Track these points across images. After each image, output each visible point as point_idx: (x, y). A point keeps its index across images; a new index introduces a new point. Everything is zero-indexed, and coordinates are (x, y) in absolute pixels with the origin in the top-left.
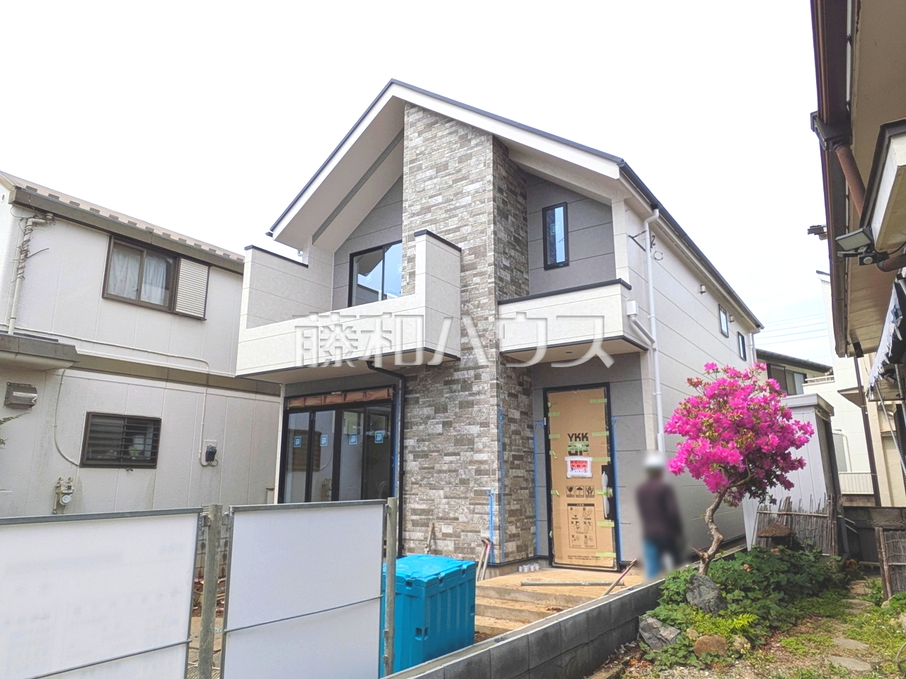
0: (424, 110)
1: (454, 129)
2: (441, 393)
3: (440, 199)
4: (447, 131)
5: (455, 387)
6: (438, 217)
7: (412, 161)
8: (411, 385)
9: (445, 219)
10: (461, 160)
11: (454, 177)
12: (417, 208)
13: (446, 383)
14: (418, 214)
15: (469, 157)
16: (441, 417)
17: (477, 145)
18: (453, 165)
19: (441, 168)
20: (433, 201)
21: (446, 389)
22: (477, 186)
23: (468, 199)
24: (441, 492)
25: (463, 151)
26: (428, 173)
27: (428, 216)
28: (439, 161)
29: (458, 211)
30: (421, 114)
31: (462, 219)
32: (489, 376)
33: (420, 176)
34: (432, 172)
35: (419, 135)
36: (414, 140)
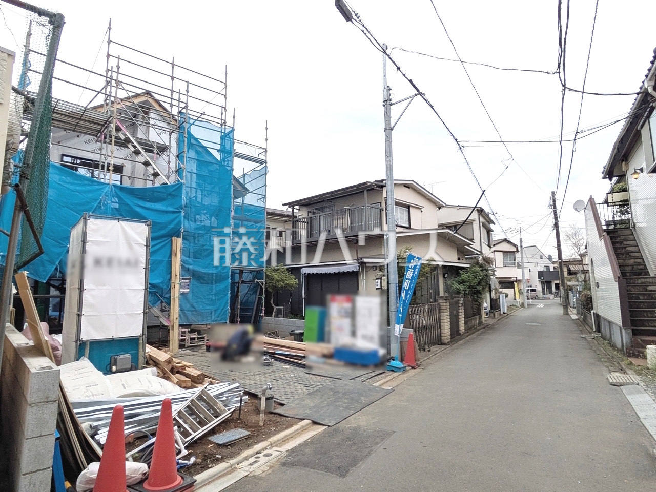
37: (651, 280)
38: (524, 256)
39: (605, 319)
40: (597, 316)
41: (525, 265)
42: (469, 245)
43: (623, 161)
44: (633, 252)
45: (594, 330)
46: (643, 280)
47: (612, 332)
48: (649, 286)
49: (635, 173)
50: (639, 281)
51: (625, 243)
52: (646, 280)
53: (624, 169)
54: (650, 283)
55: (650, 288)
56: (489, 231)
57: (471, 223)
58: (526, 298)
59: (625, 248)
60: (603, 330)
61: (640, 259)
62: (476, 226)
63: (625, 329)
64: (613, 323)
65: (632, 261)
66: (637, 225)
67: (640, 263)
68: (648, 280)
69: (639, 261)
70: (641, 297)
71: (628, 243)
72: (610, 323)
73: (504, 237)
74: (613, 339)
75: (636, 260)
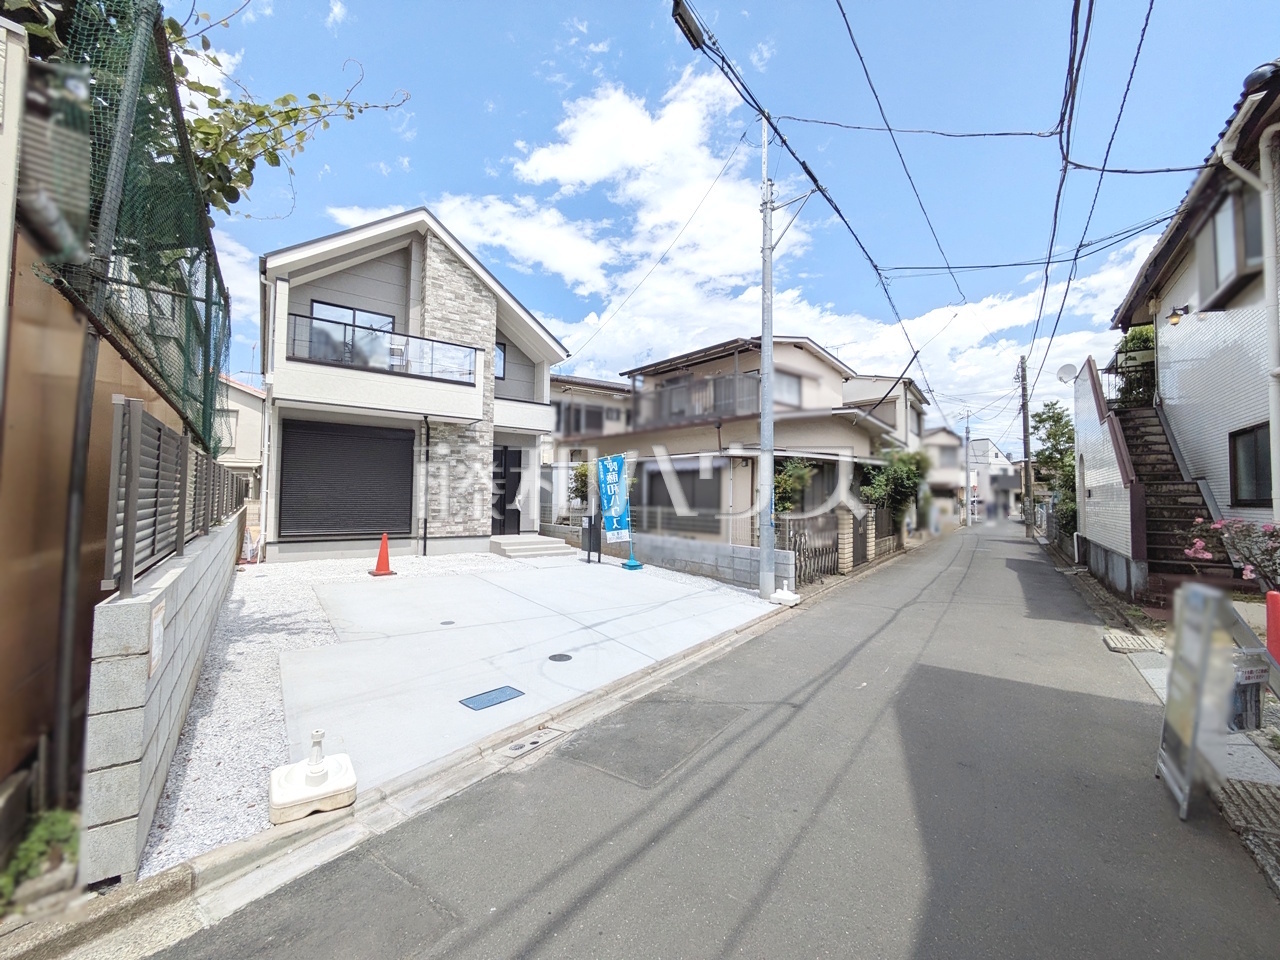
0: (446, 247)
1: (469, 275)
2: (456, 442)
3: (457, 318)
4: (464, 274)
5: (466, 440)
6: (456, 330)
7: (433, 278)
8: (432, 433)
9: (461, 333)
10: (474, 299)
11: (470, 308)
12: (439, 315)
13: (459, 437)
14: (439, 319)
15: (480, 301)
16: (455, 456)
17: (486, 296)
18: (468, 301)
19: (459, 297)
20: (452, 316)
21: (460, 440)
22: (485, 323)
23: (479, 328)
24: (455, 500)
25: (476, 295)
26: (449, 295)
27: (448, 325)
28: (457, 291)
29: (471, 332)
30: (443, 248)
31: (474, 338)
32: (488, 440)
33: (441, 292)
34: (452, 296)
35: (441, 262)
36: (435, 262)
37: (1185, 487)
38: (971, 452)
39: (1097, 546)
40: (1083, 541)
41: (971, 466)
42: (888, 433)
43: (1152, 298)
44: (1156, 443)
45: (1076, 561)
46: (1172, 488)
47: (1109, 566)
48: (1181, 496)
49: (1174, 314)
50: (1165, 488)
51: (1143, 429)
52: (1176, 487)
53: (1151, 311)
54: (1184, 491)
55: (1182, 500)
56: (920, 415)
57: (894, 402)
58: (970, 512)
59: (1142, 437)
60: (1092, 561)
61: (1167, 454)
62: (900, 405)
63: (1136, 563)
64: (1113, 552)
65: (1153, 457)
66: (1167, 402)
67: (1166, 461)
68: (1181, 487)
69: (1164, 457)
70: (1166, 513)
71: (1148, 429)
72: (1107, 552)
73: (942, 424)
74: (1110, 575)
75: (1160, 457)
